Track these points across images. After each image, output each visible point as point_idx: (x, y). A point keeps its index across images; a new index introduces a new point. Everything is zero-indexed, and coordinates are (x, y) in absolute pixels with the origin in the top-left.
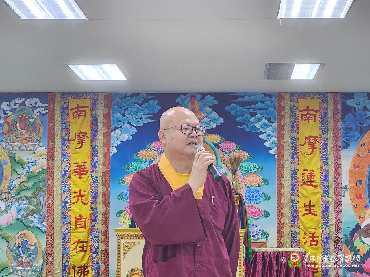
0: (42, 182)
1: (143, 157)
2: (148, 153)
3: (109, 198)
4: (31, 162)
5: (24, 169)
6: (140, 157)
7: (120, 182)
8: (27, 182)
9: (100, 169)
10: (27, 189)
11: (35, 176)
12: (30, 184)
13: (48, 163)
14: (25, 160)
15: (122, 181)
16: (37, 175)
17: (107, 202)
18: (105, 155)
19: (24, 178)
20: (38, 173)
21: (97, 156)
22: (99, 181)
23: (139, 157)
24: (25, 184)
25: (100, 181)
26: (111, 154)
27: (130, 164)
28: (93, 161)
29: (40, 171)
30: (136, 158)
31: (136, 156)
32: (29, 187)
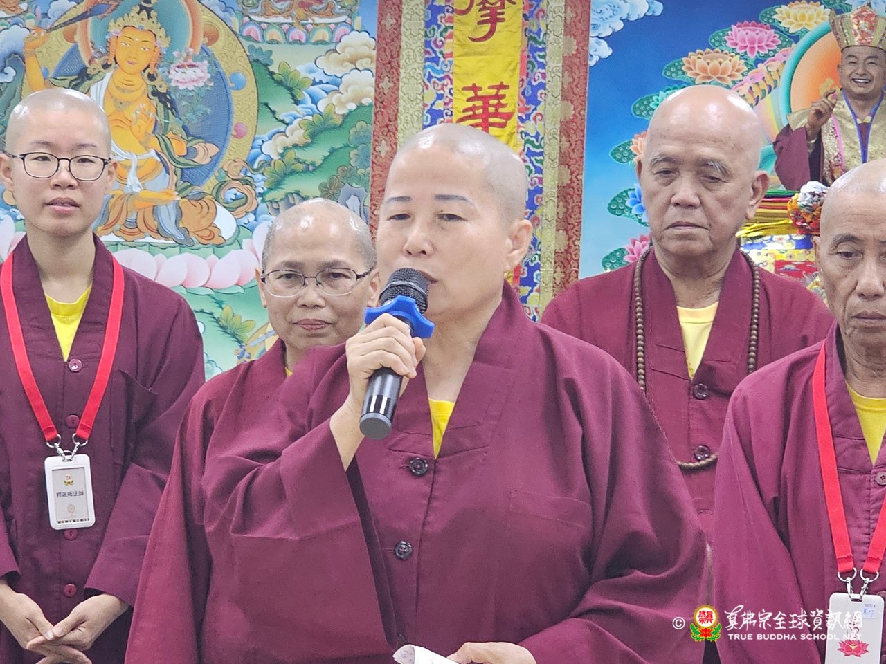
0: (355, 148)
1: (698, 75)
2: (716, 62)
3: (580, 208)
4: (321, 82)
5: (297, 102)
6: (689, 74)
7: (618, 155)
8: (306, 145)
9: (552, 109)
10: (306, 171)
11: (335, 128)
12: (316, 155)
13: (377, 86)
14: (303, 74)
15: (626, 153)
16: (341, 125)
17: (571, 221)
18: (569, 65)
19: (297, 134)
20: (345, 117)
21: (542, 66)
22: (547, 149)
23: (684, 73)
24: (300, 154)
25: (551, 149)
26: (592, 63)
27: (654, 98)
28: (530, 83)
29: (351, 112)
30: (674, 75)
31: (673, 69)
32: (313, 164)
